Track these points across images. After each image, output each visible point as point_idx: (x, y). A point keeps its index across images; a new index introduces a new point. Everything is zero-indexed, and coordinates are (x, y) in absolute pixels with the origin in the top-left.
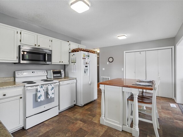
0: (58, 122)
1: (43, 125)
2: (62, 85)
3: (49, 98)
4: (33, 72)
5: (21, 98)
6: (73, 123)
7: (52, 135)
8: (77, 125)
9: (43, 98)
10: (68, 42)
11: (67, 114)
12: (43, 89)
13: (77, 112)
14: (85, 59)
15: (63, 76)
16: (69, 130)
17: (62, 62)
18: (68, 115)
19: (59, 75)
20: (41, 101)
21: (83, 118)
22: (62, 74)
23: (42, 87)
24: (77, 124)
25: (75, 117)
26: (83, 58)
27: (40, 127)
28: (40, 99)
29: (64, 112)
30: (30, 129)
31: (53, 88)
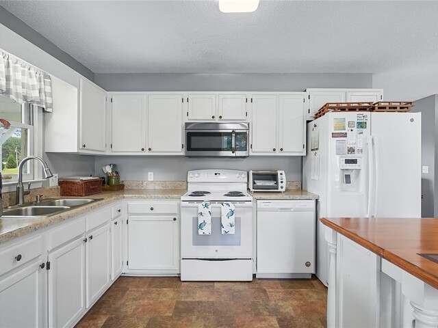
0: (234, 296)
1: (207, 287)
2: (264, 210)
3: (223, 233)
4: (216, 174)
5: (175, 219)
6: (258, 314)
7: (199, 312)
8: (259, 325)
9: (207, 230)
10: (305, 91)
11: (272, 288)
12: (209, 210)
13: (301, 297)
14: (345, 135)
15: (282, 187)
16: (232, 324)
17: (282, 150)
18: (270, 292)
19: (272, 183)
20: (204, 235)
21: (292, 318)
22: (280, 181)
23: (206, 206)
24: (263, 322)
25: (281, 303)
26: (334, 135)
27: (201, 287)
28: (203, 231)
29: (270, 281)
30: (186, 283)
31: (232, 213)
